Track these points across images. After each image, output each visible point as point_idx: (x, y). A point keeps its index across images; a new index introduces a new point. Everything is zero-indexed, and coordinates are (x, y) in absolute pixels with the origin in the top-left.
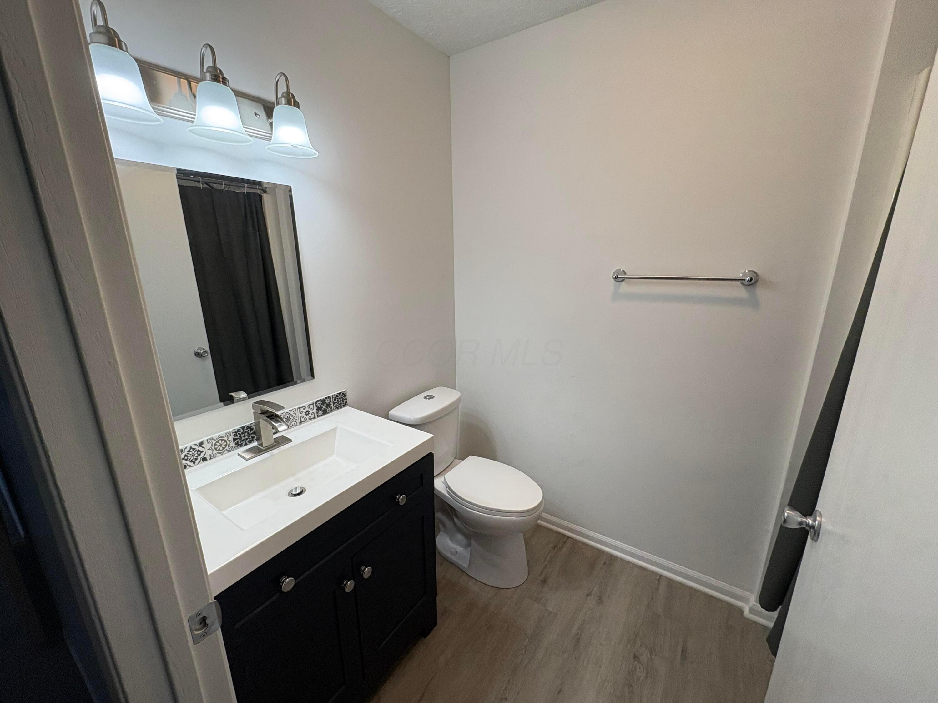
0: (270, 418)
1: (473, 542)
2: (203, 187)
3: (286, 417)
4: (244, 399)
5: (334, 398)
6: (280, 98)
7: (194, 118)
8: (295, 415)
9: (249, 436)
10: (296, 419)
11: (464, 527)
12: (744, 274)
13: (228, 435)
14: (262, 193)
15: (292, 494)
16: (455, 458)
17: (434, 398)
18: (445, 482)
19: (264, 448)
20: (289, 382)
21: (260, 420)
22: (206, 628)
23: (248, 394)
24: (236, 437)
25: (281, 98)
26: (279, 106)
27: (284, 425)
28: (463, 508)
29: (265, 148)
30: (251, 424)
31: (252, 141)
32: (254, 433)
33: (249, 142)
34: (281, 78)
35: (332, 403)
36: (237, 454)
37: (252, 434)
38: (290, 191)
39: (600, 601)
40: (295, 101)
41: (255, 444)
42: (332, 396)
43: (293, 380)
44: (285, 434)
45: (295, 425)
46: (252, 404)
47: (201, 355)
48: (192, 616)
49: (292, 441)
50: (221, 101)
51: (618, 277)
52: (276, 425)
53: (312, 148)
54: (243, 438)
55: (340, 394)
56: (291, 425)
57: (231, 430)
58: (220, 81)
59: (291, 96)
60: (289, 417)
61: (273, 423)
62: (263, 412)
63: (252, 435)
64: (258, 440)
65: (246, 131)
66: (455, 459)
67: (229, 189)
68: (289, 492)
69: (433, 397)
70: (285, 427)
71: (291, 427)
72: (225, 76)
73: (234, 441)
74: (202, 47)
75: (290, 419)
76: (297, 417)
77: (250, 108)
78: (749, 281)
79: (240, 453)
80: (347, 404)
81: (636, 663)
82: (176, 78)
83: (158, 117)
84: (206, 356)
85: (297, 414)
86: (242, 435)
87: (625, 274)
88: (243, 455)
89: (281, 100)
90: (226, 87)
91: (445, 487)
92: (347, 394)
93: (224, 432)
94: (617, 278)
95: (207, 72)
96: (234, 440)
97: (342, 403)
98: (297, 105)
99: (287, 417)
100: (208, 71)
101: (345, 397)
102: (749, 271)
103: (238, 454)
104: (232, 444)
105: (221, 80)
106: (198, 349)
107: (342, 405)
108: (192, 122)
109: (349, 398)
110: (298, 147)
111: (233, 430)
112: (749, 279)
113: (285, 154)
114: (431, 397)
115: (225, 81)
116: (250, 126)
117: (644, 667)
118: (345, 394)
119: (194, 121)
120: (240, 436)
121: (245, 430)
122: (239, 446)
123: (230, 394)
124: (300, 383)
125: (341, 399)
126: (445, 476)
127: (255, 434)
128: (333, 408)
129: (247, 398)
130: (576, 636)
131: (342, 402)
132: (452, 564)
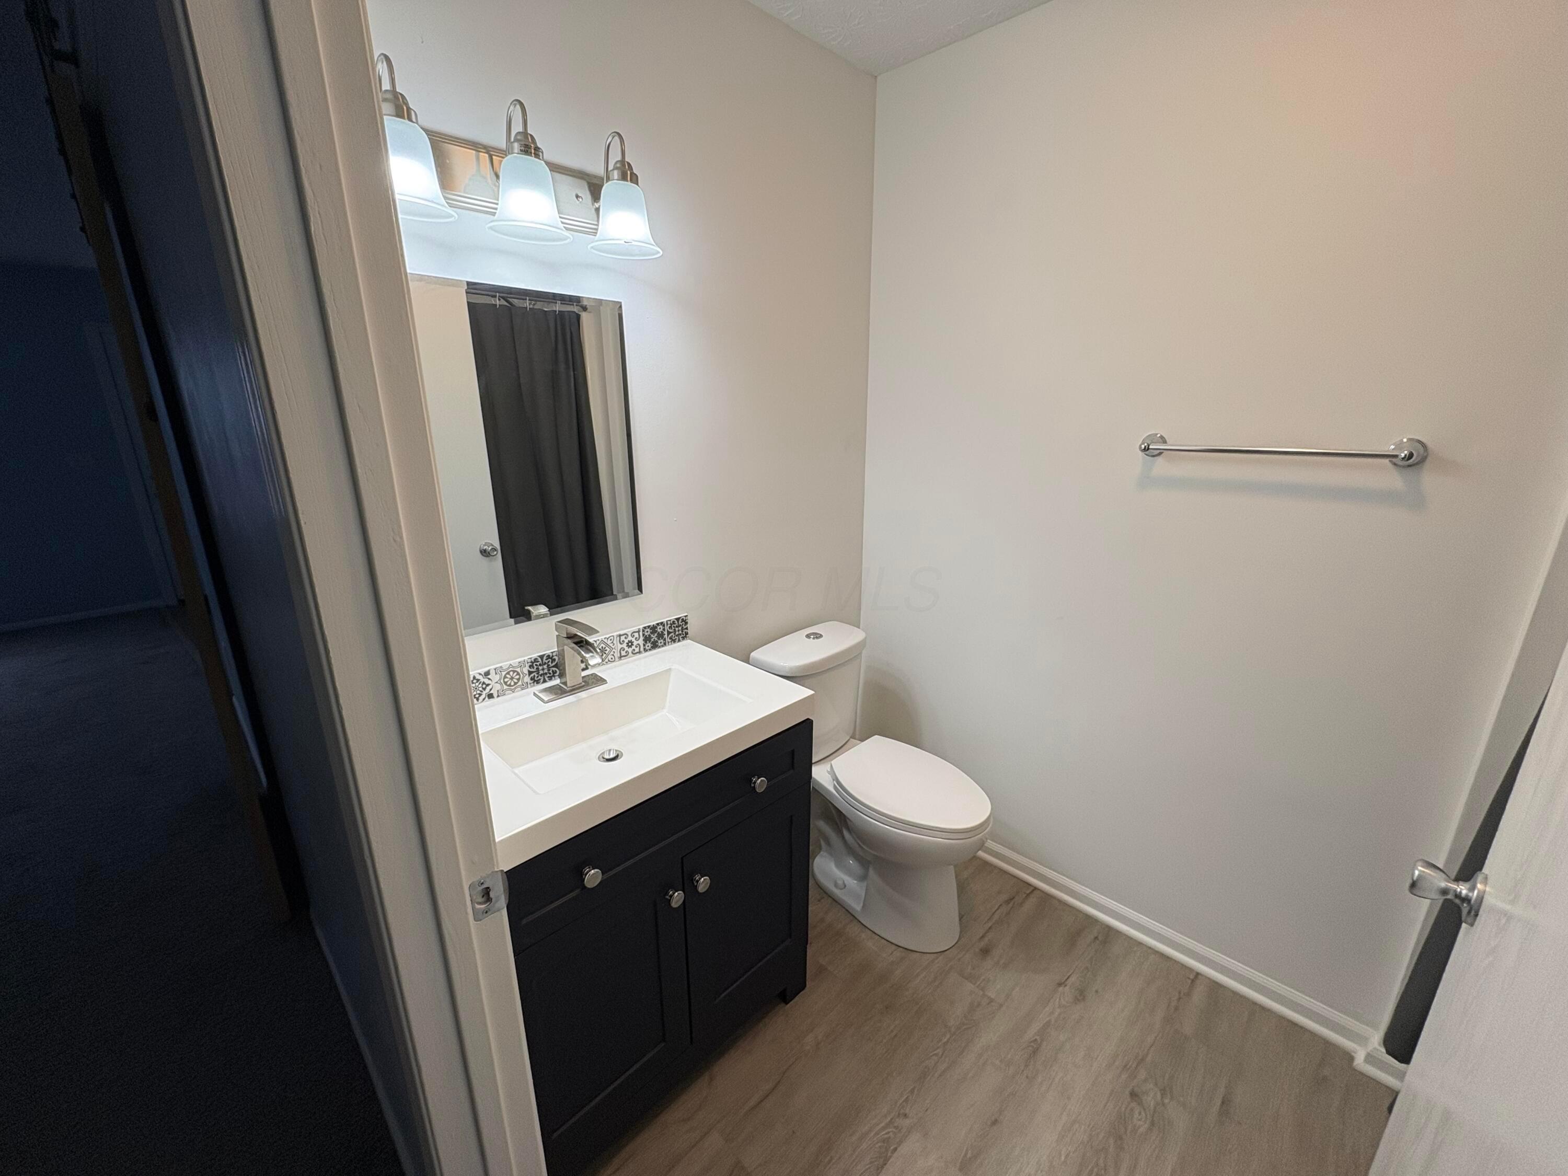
0: (579, 645)
1: (871, 872)
2: (499, 305)
3: (600, 647)
4: (544, 616)
5: (669, 625)
6: (611, 171)
7: (496, 209)
8: (613, 645)
9: (549, 670)
10: (614, 652)
11: (857, 846)
12: (1399, 446)
13: (521, 664)
14: (580, 312)
15: (603, 758)
16: (851, 737)
17: (822, 638)
18: (832, 773)
19: (569, 689)
20: (606, 595)
21: (566, 647)
22: (488, 903)
23: (550, 608)
24: (532, 670)
25: (613, 170)
26: (610, 183)
27: (597, 656)
28: (857, 814)
29: (587, 247)
30: (552, 653)
31: (569, 238)
32: (556, 666)
33: (565, 240)
34: (614, 139)
35: (666, 633)
36: (532, 694)
37: (553, 667)
38: (621, 307)
39: (1081, 996)
40: (632, 174)
41: (556, 681)
42: (667, 621)
43: (612, 594)
44: (599, 671)
45: (611, 660)
46: (556, 625)
47: (489, 553)
48: (473, 882)
49: (607, 683)
50: (533, 182)
51: (1151, 447)
52: (587, 656)
53: (654, 244)
54: (541, 672)
55: (678, 619)
56: (607, 660)
57: (526, 658)
58: (531, 153)
59: (627, 167)
60: (605, 648)
61: (583, 653)
62: (569, 636)
63: (554, 669)
64: (561, 676)
65: (562, 223)
66: (851, 739)
67: (536, 307)
68: (600, 755)
69: (821, 636)
70: (598, 660)
71: (606, 663)
72: (539, 145)
73: (529, 675)
74: (509, 104)
75: (606, 650)
76: (616, 648)
77: (571, 188)
78: (1406, 459)
79: (536, 692)
80: (687, 636)
81: (1134, 1104)
82: (474, 152)
83: (450, 211)
84: (496, 555)
85: (616, 644)
86: (540, 668)
87: (1165, 442)
88: (540, 695)
89: (613, 173)
90: (539, 160)
91: (832, 780)
92: (689, 621)
93: (516, 661)
94: (1148, 449)
95: (514, 142)
96: (530, 673)
97: (680, 634)
98: (634, 179)
99: (602, 647)
100: (516, 140)
101: (685, 625)
102: (1409, 440)
103: (534, 693)
104: (527, 679)
105: (533, 151)
106: (485, 545)
107: (680, 637)
108: (494, 214)
109: (692, 627)
110: (634, 243)
111: (529, 659)
112: (1406, 455)
113: (614, 253)
114: (818, 636)
115: (537, 152)
116: (568, 215)
117: (1148, 1113)
118: (686, 620)
119: (495, 213)
120: (537, 668)
121: (544, 661)
122: (535, 683)
123: (526, 608)
124: (621, 599)
125: (680, 628)
126: (832, 762)
127: (557, 668)
128: (668, 640)
129: (549, 615)
130: (1032, 1044)
131: (680, 632)
132: (836, 901)
